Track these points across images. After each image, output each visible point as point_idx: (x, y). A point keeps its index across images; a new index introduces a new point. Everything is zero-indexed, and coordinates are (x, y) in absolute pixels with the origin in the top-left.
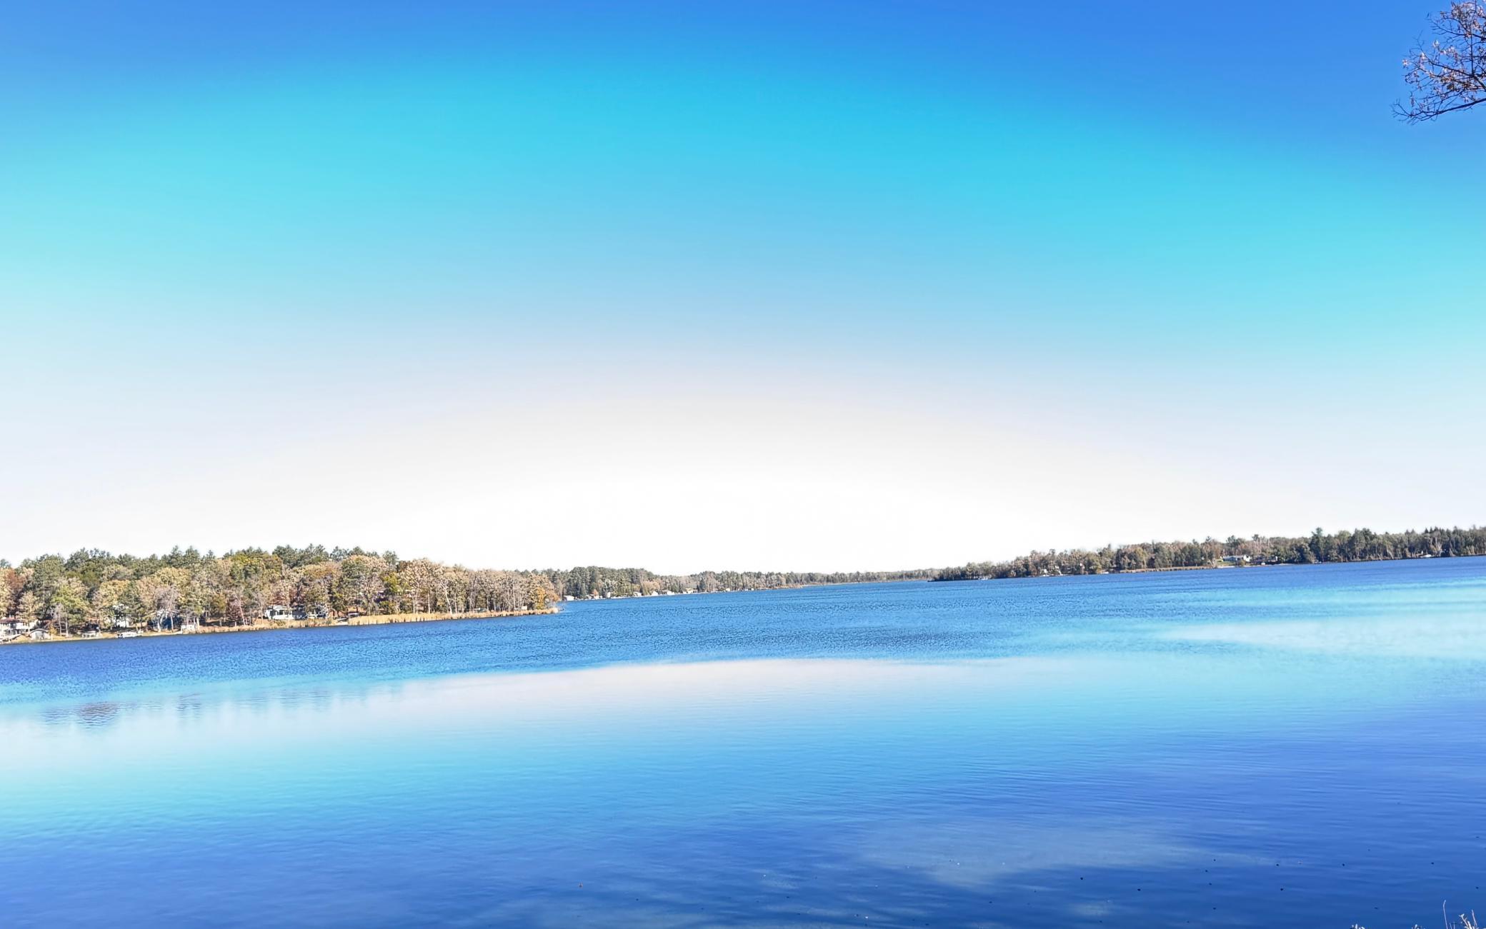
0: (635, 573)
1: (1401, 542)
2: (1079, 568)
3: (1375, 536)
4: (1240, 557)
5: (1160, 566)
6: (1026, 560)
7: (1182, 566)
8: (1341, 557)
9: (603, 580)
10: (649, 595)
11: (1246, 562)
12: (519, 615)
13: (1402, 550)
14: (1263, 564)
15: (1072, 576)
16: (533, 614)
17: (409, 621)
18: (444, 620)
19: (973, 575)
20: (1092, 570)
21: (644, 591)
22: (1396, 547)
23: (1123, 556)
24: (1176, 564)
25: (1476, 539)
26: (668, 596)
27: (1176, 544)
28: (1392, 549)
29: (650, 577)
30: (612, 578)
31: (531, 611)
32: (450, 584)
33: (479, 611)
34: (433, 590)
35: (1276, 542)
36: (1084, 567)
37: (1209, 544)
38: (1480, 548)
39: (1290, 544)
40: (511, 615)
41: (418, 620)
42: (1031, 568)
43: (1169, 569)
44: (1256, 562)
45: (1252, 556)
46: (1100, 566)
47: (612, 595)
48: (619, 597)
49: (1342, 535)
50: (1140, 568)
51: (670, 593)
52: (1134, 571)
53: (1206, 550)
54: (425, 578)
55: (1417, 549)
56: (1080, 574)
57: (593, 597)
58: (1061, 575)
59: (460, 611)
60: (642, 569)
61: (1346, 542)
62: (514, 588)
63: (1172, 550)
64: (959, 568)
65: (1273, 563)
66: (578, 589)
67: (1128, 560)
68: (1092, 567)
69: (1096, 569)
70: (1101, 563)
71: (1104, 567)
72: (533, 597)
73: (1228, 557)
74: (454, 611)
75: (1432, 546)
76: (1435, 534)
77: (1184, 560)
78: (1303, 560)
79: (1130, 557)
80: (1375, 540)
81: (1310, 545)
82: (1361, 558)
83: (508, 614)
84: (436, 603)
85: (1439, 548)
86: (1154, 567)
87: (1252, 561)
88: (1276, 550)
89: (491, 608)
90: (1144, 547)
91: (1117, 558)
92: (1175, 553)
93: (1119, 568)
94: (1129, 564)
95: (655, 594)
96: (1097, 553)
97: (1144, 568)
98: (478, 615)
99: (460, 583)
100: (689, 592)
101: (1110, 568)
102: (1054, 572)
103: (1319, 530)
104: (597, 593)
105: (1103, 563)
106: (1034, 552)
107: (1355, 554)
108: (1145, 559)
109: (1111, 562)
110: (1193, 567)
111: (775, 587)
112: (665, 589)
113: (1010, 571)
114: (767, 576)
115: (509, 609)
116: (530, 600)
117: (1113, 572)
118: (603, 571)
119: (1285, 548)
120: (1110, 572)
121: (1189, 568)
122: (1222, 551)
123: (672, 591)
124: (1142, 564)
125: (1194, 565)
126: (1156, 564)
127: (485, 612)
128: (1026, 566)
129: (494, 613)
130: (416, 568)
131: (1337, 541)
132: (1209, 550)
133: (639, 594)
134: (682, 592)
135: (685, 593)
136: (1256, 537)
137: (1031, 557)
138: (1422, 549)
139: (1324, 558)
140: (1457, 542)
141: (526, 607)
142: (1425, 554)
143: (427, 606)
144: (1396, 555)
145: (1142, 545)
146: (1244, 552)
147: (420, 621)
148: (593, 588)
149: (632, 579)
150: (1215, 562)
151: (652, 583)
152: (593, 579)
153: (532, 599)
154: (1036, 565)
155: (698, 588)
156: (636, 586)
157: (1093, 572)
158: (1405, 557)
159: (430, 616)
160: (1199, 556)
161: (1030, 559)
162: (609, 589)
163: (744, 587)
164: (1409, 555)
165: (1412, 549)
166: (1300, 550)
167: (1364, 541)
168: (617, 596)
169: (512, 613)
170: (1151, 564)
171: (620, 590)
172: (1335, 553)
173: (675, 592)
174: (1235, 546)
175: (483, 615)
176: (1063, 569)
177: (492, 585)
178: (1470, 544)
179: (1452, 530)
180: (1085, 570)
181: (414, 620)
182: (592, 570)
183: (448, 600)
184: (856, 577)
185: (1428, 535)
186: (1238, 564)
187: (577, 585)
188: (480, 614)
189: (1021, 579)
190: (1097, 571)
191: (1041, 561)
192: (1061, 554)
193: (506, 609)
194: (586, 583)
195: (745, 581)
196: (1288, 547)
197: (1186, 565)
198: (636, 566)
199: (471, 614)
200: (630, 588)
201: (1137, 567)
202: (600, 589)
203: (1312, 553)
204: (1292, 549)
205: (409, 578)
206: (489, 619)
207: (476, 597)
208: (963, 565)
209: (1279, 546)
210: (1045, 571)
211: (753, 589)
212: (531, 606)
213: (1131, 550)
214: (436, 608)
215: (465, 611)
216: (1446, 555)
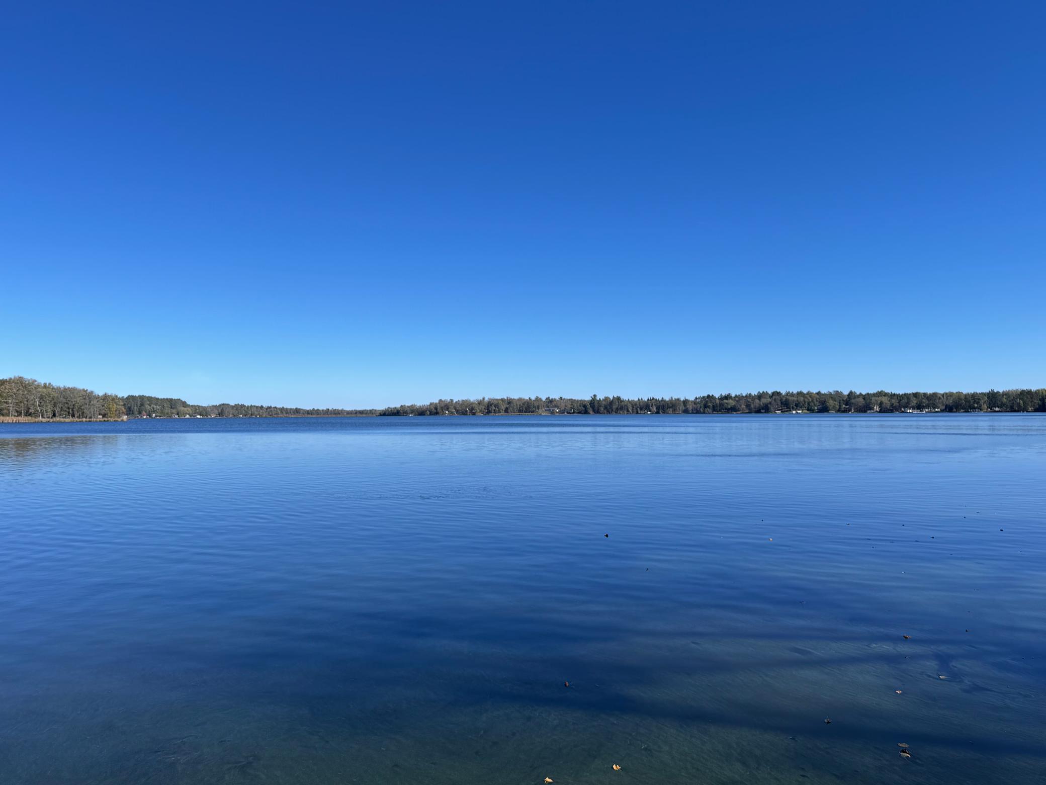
0: (174, 402)
1: (636, 404)
2: (466, 411)
3: (623, 401)
4: (554, 409)
5: (511, 412)
6: (436, 404)
7: (523, 412)
8: (605, 411)
9: (150, 405)
10: (183, 417)
11: (557, 412)
12: (96, 422)
13: (636, 409)
14: (565, 413)
15: (463, 416)
16: (108, 421)
17: (6, 422)
18: (35, 422)
19: (404, 413)
20: (473, 413)
21: (179, 414)
22: (633, 407)
23: (491, 405)
24: (520, 411)
25: (672, 405)
26: (198, 418)
27: (520, 399)
28: (631, 408)
29: (184, 404)
30: (156, 404)
31: (106, 419)
32: (42, 398)
33: (63, 418)
34: (27, 401)
35: (572, 401)
36: (469, 411)
37: (538, 400)
38: (675, 410)
39: (579, 403)
40: (89, 421)
41: (14, 422)
42: (439, 410)
43: (516, 414)
44: (562, 412)
45: (560, 409)
46: (478, 411)
47: (156, 416)
48: (162, 418)
49: (606, 399)
50: (501, 412)
51: (199, 417)
52: (497, 414)
53: (536, 404)
54: (21, 392)
55: (643, 409)
56: (467, 415)
57: (142, 417)
58: (456, 415)
59: (48, 417)
60: (180, 399)
61: (608, 403)
62: (92, 402)
63: (518, 404)
64: (396, 408)
65: (570, 413)
66: (130, 411)
67: (494, 408)
68: (474, 411)
69: (476, 412)
70: (479, 409)
71: (480, 411)
72: (106, 410)
73: (548, 409)
74: (43, 417)
75: (651, 408)
76: (653, 401)
77: (524, 409)
78: (586, 412)
79: (495, 406)
80: (623, 403)
81: (590, 404)
82: (616, 412)
83: (88, 420)
84: (28, 411)
85: (654, 409)
86: (508, 413)
87: (559, 412)
88: (572, 406)
89: (73, 416)
90: (503, 400)
91: (488, 406)
92: (520, 405)
93: (489, 412)
94: (494, 410)
95: (188, 416)
96: (477, 403)
97: (503, 413)
98: (62, 420)
99: (49, 397)
100: (213, 416)
101: (484, 412)
102: (452, 413)
103: (595, 396)
104: (145, 414)
105: (480, 409)
106: (440, 400)
107: (612, 410)
108: (503, 408)
109: (485, 409)
110: (529, 414)
111: (274, 415)
112: (195, 413)
113: (426, 411)
114: (267, 409)
115: (88, 417)
116: (104, 411)
117: (486, 414)
118: (150, 399)
119: (577, 405)
120: (484, 414)
121: (527, 414)
122: (544, 405)
123: (200, 415)
124: (501, 410)
125: (529, 412)
126: (509, 411)
127: (69, 418)
128: (436, 409)
129: (76, 419)
130: (13, 384)
131: (604, 403)
132: (538, 404)
133: (177, 416)
134: (207, 416)
135: (209, 417)
136: (561, 398)
137: (439, 403)
138: (646, 409)
139: (597, 411)
140: (663, 406)
141: (101, 416)
142: (647, 412)
143: (22, 413)
144: (633, 412)
145: (501, 399)
146: (555, 406)
147: (16, 422)
148: (142, 411)
149: (171, 406)
150: (540, 412)
151: (186, 409)
152: (142, 405)
153: (105, 411)
154: (442, 408)
155: (219, 415)
156: (174, 411)
157: (474, 414)
158: (637, 413)
159: (22, 419)
160: (532, 407)
161: (438, 405)
162: (154, 411)
163: (252, 415)
164: (639, 412)
165: (641, 409)
166: (585, 406)
167: (617, 403)
168: (160, 417)
169: (90, 420)
170: (506, 410)
171: (162, 413)
172: (602, 409)
173: (203, 416)
174: (550, 401)
175: (67, 420)
176: (457, 411)
177: (75, 399)
178: (670, 408)
179: (660, 399)
180: (470, 412)
181: (10, 421)
182: (142, 398)
183: (39, 408)
184: (327, 412)
185: (649, 401)
186: (553, 413)
187: (130, 408)
188: (65, 419)
189: (433, 416)
190: (477, 414)
191: (445, 406)
192: (456, 402)
193: (86, 417)
194: (137, 407)
195: (253, 410)
196: (578, 405)
197: (525, 412)
198: (175, 397)
199: (57, 419)
200: (169, 411)
201: (499, 412)
202: (148, 411)
203: (591, 408)
204: (580, 406)
205: (7, 391)
206: (72, 423)
207: (62, 407)
208: (398, 406)
209: (574, 404)
210: (447, 412)
211: (258, 416)
212: (104, 416)
213: (496, 402)
214: (28, 414)
215: (52, 418)
216: (658, 412)
